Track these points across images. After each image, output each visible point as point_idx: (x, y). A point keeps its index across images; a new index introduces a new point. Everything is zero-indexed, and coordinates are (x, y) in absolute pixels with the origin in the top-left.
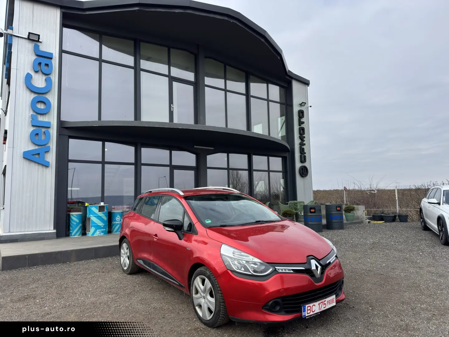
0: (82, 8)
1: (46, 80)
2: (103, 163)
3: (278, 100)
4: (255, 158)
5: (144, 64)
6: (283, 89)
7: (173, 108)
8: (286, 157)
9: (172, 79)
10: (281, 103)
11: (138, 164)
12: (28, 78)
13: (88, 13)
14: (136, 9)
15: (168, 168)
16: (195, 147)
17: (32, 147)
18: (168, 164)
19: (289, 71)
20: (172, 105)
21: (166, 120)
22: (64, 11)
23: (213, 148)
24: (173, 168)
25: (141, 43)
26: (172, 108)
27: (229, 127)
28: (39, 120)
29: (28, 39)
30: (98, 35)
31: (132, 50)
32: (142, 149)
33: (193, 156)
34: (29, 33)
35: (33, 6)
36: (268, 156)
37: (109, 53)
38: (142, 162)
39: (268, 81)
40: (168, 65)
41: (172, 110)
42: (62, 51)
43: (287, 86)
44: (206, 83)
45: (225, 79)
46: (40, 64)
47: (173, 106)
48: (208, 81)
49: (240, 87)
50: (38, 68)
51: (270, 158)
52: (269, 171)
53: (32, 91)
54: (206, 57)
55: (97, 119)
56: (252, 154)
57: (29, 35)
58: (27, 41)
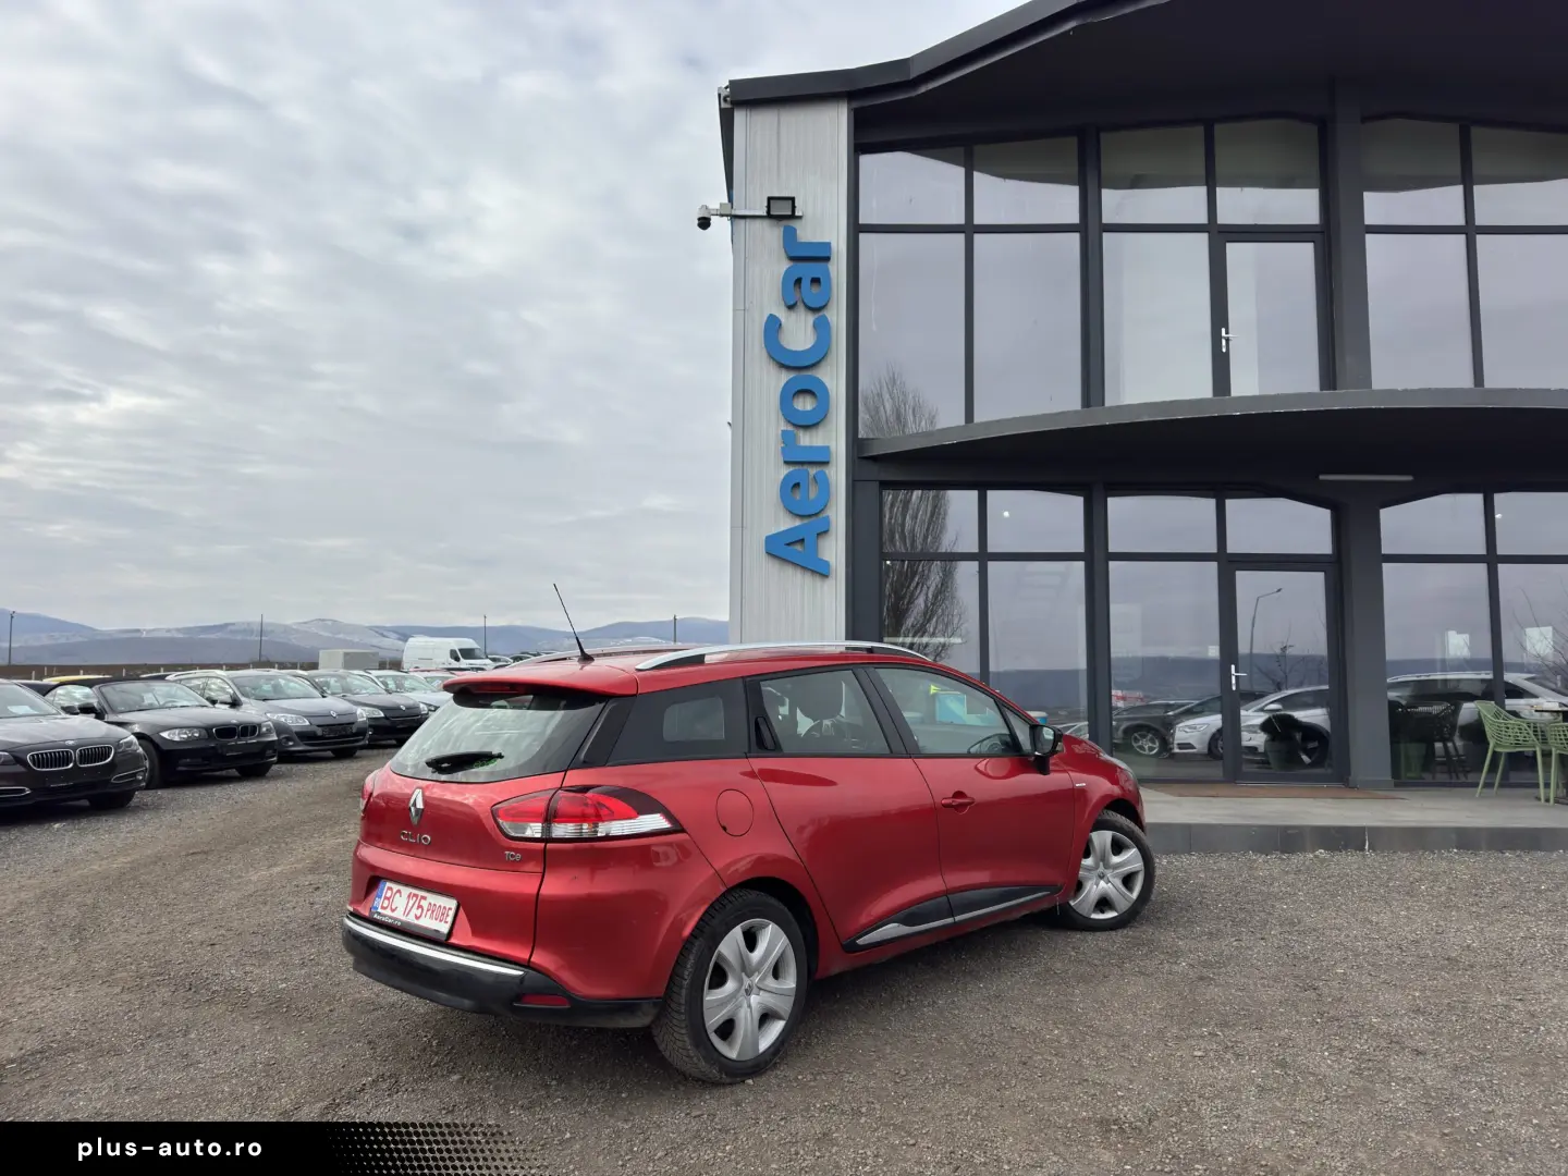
17: (785, 523)
58: (766, 223)
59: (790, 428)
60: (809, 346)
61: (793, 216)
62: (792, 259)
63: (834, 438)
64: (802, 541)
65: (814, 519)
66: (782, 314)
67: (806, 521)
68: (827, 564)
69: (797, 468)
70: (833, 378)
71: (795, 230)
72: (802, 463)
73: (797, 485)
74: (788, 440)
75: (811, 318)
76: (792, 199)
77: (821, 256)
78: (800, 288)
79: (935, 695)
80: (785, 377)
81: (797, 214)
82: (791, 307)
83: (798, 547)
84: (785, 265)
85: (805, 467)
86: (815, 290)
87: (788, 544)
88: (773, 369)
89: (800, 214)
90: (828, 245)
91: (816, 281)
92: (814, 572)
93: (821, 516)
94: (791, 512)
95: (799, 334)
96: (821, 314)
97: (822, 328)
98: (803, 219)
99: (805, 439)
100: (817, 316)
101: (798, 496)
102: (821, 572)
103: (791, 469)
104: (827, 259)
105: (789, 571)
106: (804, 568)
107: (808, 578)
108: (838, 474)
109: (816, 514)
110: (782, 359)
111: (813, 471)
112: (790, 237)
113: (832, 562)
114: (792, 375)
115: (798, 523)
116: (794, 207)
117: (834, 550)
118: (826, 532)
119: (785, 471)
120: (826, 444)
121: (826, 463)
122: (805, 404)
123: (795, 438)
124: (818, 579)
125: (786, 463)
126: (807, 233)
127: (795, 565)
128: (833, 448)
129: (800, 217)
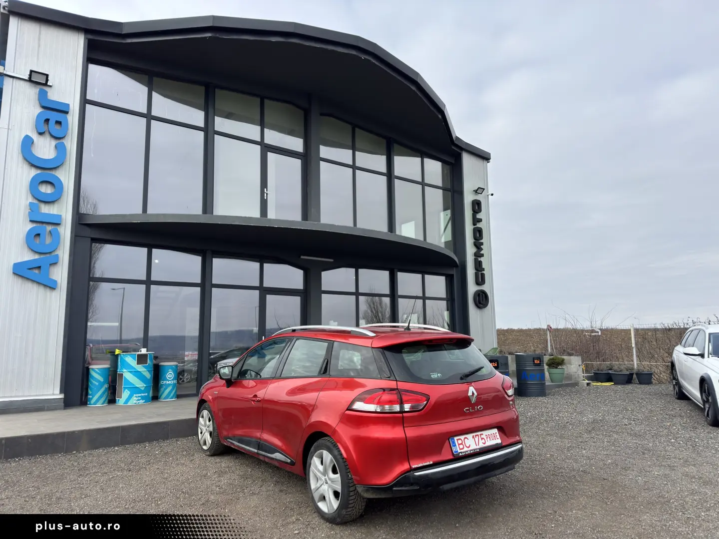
0: (120, 33)
1: (56, 147)
2: (148, 282)
3: (440, 184)
4: (402, 276)
5: (221, 124)
6: (448, 167)
7: (267, 194)
8: (453, 275)
9: (266, 149)
10: (444, 189)
11: (206, 285)
12: (27, 143)
13: (129, 41)
14: (208, 35)
15: (257, 292)
16: (302, 257)
17: (28, 256)
18: (257, 284)
19: (457, 138)
20: (265, 189)
21: (256, 213)
22: (90, 37)
23: (332, 260)
24: (265, 291)
25: (216, 90)
26: (265, 195)
27: (358, 226)
28: (43, 212)
29: (30, 80)
30: (146, 77)
31: (202, 101)
32: (214, 259)
33: (299, 273)
34: (31, 71)
35: (40, 27)
36: (423, 273)
37: (163, 105)
38: (214, 282)
39: (423, 154)
40: (261, 126)
41: (265, 198)
42: (85, 101)
43: (453, 161)
44: (322, 155)
45: (354, 149)
46: (47, 121)
47: (267, 191)
48: (325, 151)
49: (378, 162)
50: (44, 128)
51: (426, 276)
52: (424, 298)
53: (33, 166)
54: (322, 114)
55: (140, 211)
56: (395, 270)
57: (30, 75)
58: (28, 84)
59: (35, 202)
60: (52, 158)
61: (46, 84)
62: (43, 107)
63: (64, 211)
64: (40, 267)
65: (48, 255)
66: (35, 136)
67: (42, 256)
68: (55, 282)
69: (38, 225)
70: (67, 177)
71: (47, 92)
72: (43, 223)
73: (38, 235)
74: (32, 208)
75: (54, 143)
76: (47, 76)
77: (63, 110)
78: (48, 124)
79: (118, 355)
80: (34, 172)
81: (48, 84)
82: (41, 134)
83: (36, 271)
84: (39, 110)
85: (44, 225)
86: (58, 127)
87: (30, 269)
88: (26, 167)
89: (51, 84)
90: (68, 105)
91: (59, 123)
92: (45, 286)
93: (53, 254)
94: (32, 250)
95: (45, 149)
96: (61, 141)
97: (61, 149)
98: (53, 87)
99: (45, 209)
100: (58, 141)
101: (38, 241)
102: (51, 286)
103: (34, 225)
104: (67, 113)
105: (29, 285)
106: (39, 283)
107: (41, 290)
108: (66, 232)
109: (50, 253)
110: (32, 162)
111: (49, 228)
112: (42, 96)
113: (59, 281)
114: (39, 172)
115: (37, 257)
116: (47, 80)
117: (61, 274)
118: (55, 264)
119: (30, 226)
120: (59, 214)
121: (58, 224)
122: (46, 189)
123: (38, 208)
124: (48, 290)
125: (32, 221)
126: (54, 95)
127: (33, 281)
128: (63, 216)
129: (51, 86)
